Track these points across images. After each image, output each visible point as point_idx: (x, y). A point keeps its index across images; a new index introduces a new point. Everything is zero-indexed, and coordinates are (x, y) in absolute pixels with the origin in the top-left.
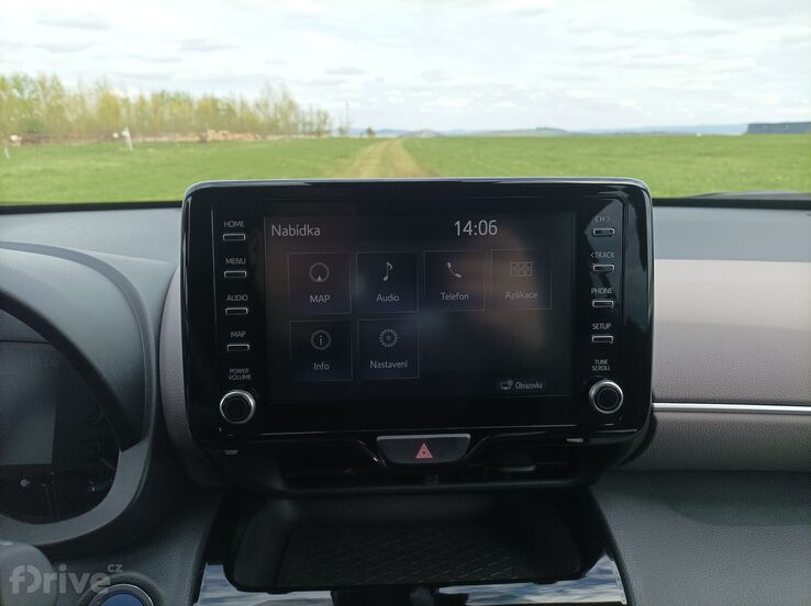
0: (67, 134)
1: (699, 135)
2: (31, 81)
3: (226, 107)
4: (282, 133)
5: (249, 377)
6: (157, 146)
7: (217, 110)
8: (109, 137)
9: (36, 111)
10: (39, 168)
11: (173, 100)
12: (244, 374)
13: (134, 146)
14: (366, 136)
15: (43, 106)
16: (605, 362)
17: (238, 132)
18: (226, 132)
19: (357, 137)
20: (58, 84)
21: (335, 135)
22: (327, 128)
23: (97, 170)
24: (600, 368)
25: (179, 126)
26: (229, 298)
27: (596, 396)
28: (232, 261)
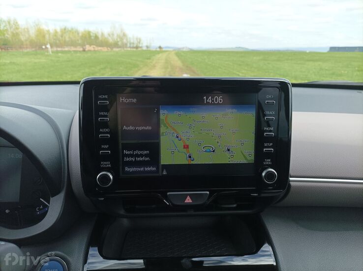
0: (20, 46)
1: (308, 52)
2: (4, 21)
3: (94, 35)
4: (120, 47)
5: (110, 166)
6: (62, 52)
7: (90, 37)
8: (41, 48)
9: (6, 35)
10: (8, 62)
11: (70, 31)
12: (108, 164)
13: (52, 52)
14: (158, 49)
15: (10, 33)
16: (270, 160)
17: (100, 46)
18: (94, 46)
19: (154, 50)
20: (17, 23)
21: (145, 48)
22: (140, 46)
23: (35, 63)
24: (267, 163)
25: (73, 43)
26: (101, 130)
27: (265, 176)
28: (102, 113)
